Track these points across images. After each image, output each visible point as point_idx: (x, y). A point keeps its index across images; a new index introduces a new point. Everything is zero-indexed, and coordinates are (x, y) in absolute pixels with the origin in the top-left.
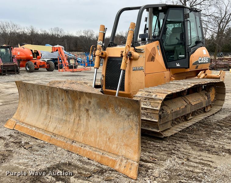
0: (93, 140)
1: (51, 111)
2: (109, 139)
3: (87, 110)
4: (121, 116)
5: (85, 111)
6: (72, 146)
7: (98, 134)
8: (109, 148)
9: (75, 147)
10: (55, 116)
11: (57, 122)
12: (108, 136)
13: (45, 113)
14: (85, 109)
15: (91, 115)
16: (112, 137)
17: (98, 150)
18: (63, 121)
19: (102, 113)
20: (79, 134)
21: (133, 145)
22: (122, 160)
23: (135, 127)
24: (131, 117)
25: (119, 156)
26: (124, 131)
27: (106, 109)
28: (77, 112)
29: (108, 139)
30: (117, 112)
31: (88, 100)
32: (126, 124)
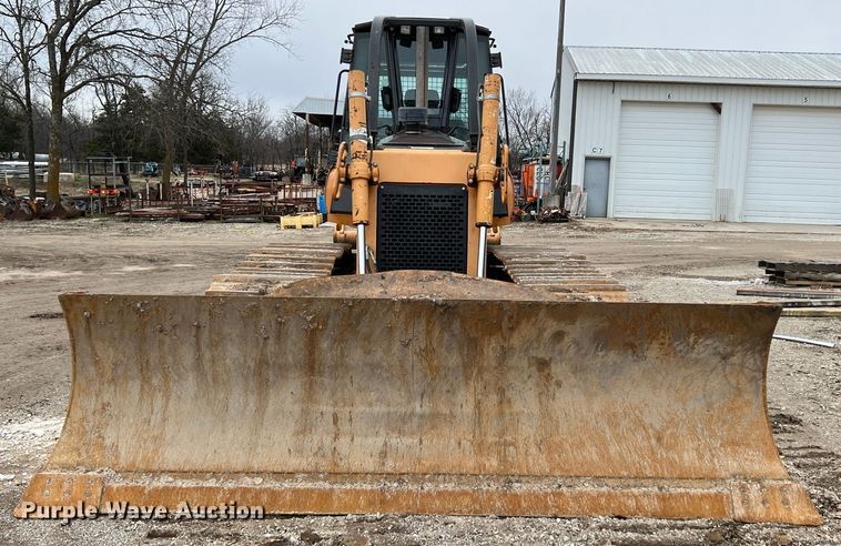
0: (595, 457)
1: (328, 393)
2: (659, 440)
3: (543, 365)
4: (697, 361)
5: (534, 369)
6: (516, 495)
7: (608, 435)
8: (672, 466)
9: (529, 494)
10: (360, 408)
11: (382, 431)
12: (650, 431)
13: (297, 408)
14: (533, 361)
15: (561, 378)
16: (668, 432)
17: (632, 482)
18: (415, 420)
19: (615, 363)
20: (522, 450)
21: (754, 436)
22: (743, 489)
23: (748, 385)
24: (735, 359)
25: (723, 479)
26: (710, 406)
27: (632, 347)
28: (486, 376)
29: (653, 441)
30: (680, 351)
31: (552, 326)
32: (715, 382)
